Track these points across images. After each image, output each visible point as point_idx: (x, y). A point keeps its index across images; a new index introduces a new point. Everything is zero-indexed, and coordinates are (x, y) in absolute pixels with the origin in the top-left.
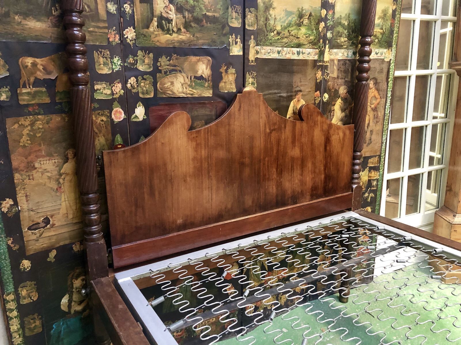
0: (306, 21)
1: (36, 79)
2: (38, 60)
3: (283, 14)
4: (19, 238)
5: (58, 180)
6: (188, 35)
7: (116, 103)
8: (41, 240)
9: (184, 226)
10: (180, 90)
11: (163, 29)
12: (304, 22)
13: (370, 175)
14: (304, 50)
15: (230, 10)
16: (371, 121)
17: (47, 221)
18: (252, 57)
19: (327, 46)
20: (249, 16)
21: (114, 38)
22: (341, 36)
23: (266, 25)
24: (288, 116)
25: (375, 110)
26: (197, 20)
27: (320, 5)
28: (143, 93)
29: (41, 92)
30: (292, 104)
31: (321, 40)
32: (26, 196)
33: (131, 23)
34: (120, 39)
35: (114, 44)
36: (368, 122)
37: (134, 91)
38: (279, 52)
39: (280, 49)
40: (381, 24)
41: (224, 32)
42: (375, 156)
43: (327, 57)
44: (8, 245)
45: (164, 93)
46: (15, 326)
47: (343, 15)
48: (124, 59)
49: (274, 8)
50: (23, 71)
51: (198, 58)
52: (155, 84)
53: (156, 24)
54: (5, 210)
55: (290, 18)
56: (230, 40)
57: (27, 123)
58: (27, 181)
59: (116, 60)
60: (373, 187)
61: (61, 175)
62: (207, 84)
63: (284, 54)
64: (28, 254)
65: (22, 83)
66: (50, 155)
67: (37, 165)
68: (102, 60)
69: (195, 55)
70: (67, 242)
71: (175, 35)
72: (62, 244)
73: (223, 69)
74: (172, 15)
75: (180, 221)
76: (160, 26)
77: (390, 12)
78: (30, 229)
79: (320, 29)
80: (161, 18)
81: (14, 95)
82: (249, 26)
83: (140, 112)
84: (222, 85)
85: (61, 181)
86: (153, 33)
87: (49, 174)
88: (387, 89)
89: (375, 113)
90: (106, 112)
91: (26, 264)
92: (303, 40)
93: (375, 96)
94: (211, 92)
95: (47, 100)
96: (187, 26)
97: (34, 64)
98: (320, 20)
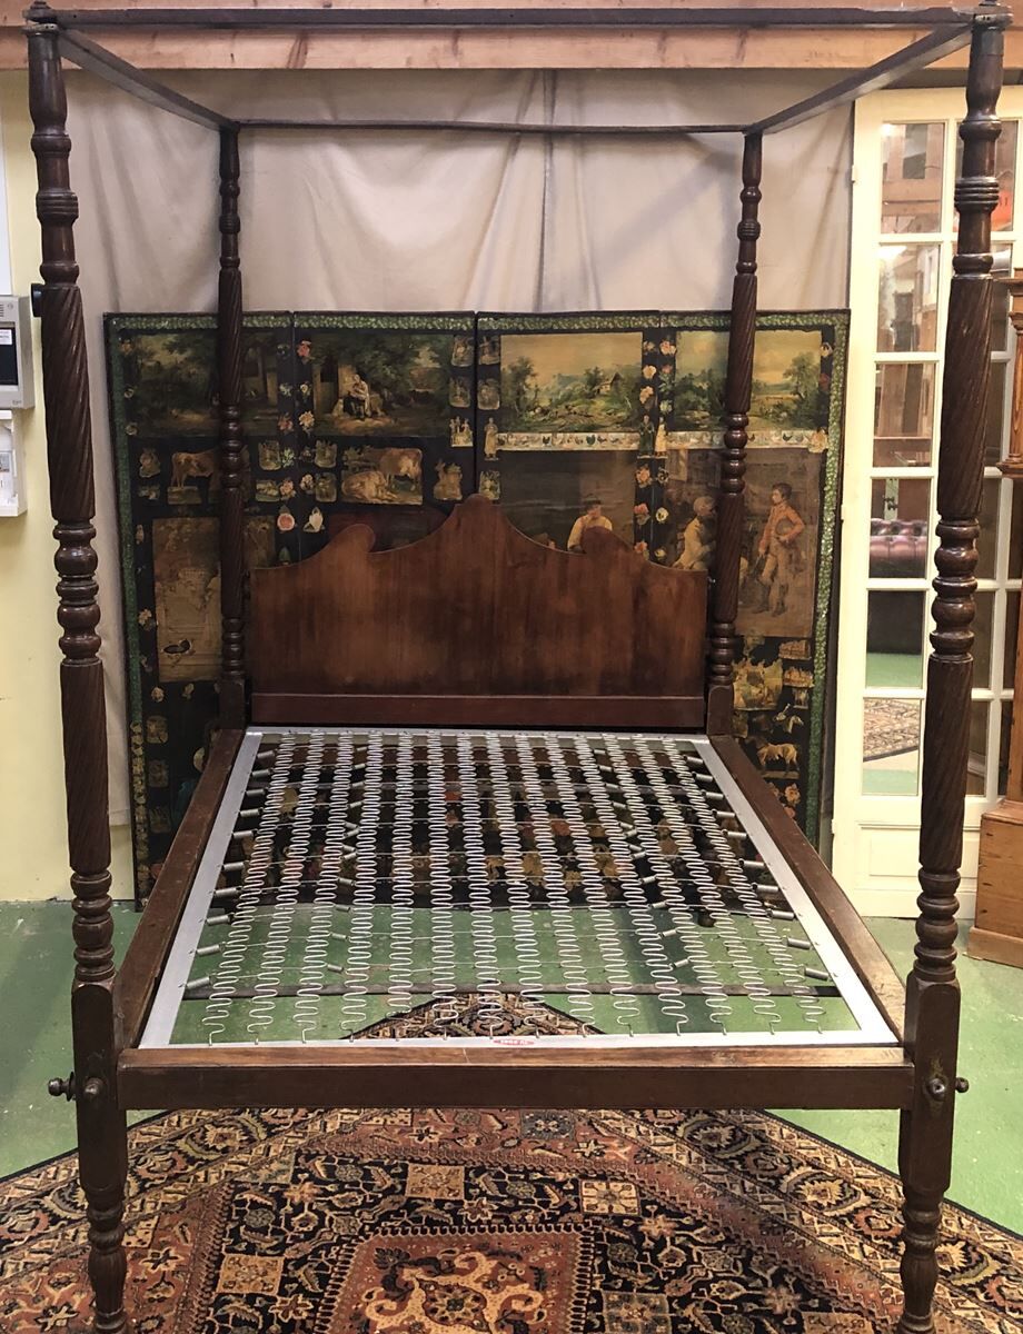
0: (606, 389)
1: (189, 477)
2: (192, 456)
3: (553, 382)
4: (154, 662)
5: (203, 597)
6: (388, 420)
7: (284, 507)
8: (177, 668)
9: (355, 688)
10: (374, 494)
11: (351, 413)
12: (602, 391)
13: (787, 676)
14: (603, 436)
15: (452, 383)
16: (781, 568)
17: (186, 645)
18: (490, 448)
19: (662, 427)
20: (484, 391)
21: (286, 425)
22: (694, 408)
23: (518, 400)
24: (570, 544)
25: (791, 545)
26: (401, 400)
27: (640, 361)
28: (321, 496)
29: (193, 491)
30: (578, 524)
31: (646, 418)
32: (166, 610)
33: (307, 405)
34: (294, 427)
35: (286, 433)
36: (772, 568)
37: (309, 492)
38: (545, 441)
39: (547, 436)
40: (794, 384)
41: (442, 415)
42: (799, 640)
43: (661, 444)
44: (141, 664)
45: (351, 497)
46: (138, 769)
47: (697, 374)
48: (298, 452)
49: (534, 375)
50: (175, 467)
51: (402, 450)
52: (338, 484)
53: (342, 406)
54: (142, 622)
55: (569, 387)
56: (452, 426)
57: (174, 525)
58: (168, 593)
59: (286, 453)
60: (799, 703)
61: (207, 591)
62: (413, 488)
63: (557, 443)
64: (162, 680)
65: (173, 479)
66: (196, 565)
67: (180, 575)
68: (268, 454)
69: (399, 447)
70: (208, 678)
71: (367, 420)
72: (201, 678)
73: (440, 467)
74: (365, 395)
75: (349, 679)
76: (347, 409)
77: (817, 361)
78: (166, 650)
79: (643, 400)
80: (349, 399)
81: (164, 495)
82: (484, 403)
83: (316, 520)
84: (438, 488)
85: (207, 599)
86: (336, 418)
87: (193, 588)
88: (822, 506)
89: (793, 551)
90: (270, 517)
91: (158, 692)
92: (600, 419)
93: (788, 519)
94: (421, 498)
95: (199, 501)
96: (387, 408)
97: (188, 461)
98: (643, 383)
